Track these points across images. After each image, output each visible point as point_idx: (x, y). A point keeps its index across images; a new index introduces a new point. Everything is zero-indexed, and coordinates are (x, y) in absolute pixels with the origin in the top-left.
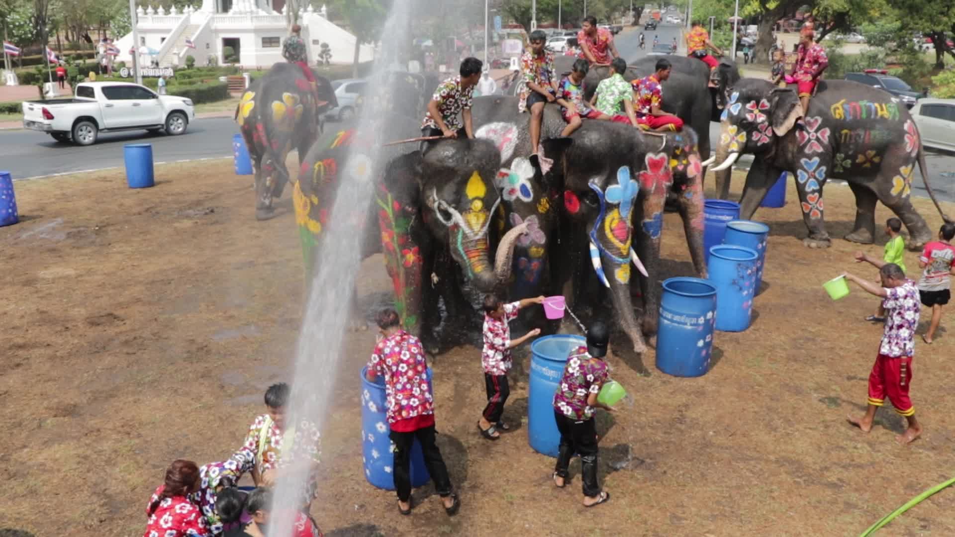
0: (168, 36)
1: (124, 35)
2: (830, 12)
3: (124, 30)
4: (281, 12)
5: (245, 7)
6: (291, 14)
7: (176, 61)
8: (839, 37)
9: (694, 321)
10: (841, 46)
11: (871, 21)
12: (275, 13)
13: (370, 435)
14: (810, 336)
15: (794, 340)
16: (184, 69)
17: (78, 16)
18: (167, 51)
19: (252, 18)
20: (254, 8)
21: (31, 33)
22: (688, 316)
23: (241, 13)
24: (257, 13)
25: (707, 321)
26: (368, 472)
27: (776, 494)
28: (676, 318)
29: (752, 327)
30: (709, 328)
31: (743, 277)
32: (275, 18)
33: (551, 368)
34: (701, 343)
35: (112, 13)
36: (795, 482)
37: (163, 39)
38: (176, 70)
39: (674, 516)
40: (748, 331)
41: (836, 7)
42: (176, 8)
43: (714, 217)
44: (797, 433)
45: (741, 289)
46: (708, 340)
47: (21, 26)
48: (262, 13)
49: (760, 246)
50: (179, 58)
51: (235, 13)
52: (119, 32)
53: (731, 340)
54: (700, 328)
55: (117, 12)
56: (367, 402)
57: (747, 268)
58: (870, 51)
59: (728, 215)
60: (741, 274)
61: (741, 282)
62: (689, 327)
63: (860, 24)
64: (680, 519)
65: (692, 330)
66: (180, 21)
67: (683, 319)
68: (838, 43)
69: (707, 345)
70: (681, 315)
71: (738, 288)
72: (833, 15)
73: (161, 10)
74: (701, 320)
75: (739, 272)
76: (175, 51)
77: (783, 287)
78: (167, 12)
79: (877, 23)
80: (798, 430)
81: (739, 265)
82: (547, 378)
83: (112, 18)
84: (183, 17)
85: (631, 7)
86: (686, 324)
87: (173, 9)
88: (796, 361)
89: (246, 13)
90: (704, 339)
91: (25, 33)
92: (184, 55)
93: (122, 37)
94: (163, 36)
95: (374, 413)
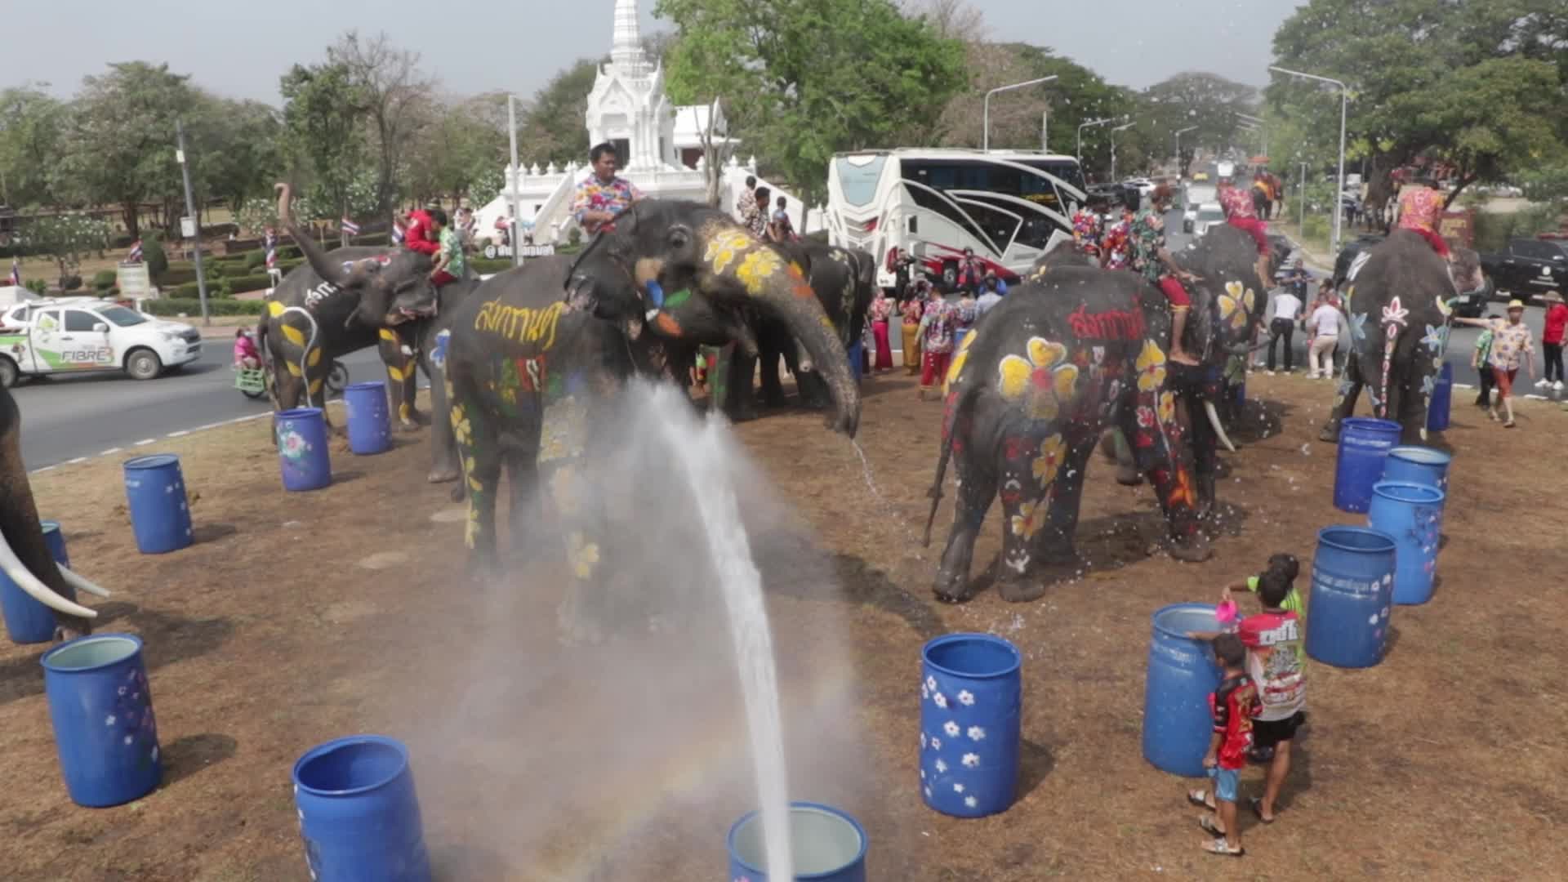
0: (545, 203)
1: (487, 203)
2: (1473, 153)
3: (486, 197)
4: (693, 167)
5: (646, 162)
6: (711, 169)
7: (555, 236)
8: (1482, 188)
9: (1365, 587)
10: (1486, 203)
11: (1533, 165)
12: (686, 169)
13: (934, 740)
14: (1523, 613)
15: (1500, 617)
16: (565, 246)
17: (429, 181)
18: (543, 222)
19: (656, 176)
20: (658, 162)
21: (374, 205)
22: (1356, 580)
23: (640, 169)
24: (663, 169)
25: (1383, 588)
26: (928, 791)
27: (1510, 835)
28: (1340, 583)
29: (1435, 598)
30: (1385, 596)
31: (1423, 527)
32: (685, 174)
33: (1184, 650)
34: (1374, 620)
35: (471, 174)
36: (1537, 818)
37: (538, 207)
38: (557, 247)
39: (1367, 862)
40: (1429, 605)
41: (1481, 146)
42: (555, 165)
43: (1363, 443)
44: (1527, 749)
45: (1420, 544)
46: (1383, 615)
47: (361, 197)
48: (669, 169)
49: (1439, 482)
50: (560, 232)
51: (633, 169)
52: (480, 200)
53: (1407, 616)
54: (1374, 598)
55: (478, 173)
56: (931, 694)
57: (1430, 513)
58: (1535, 208)
59: (1384, 440)
60: (1421, 522)
61: (1421, 534)
62: (1358, 596)
63: (1515, 170)
64: (1377, 866)
65: (1360, 601)
66: (561, 183)
67: (1349, 584)
68: (1482, 197)
69: (1383, 622)
70: (1345, 578)
71: (1416, 542)
72: (1477, 158)
73: (535, 168)
74: (1376, 587)
75: (1417, 519)
76: (554, 222)
77: (1468, 541)
78: (544, 171)
79: (1542, 168)
80: (1527, 745)
81: (1419, 509)
82: (1177, 664)
83: (471, 181)
84: (564, 177)
85: (1178, 152)
86: (1352, 591)
87: (551, 167)
88: (1506, 646)
89: (648, 169)
90: (1379, 613)
91: (367, 206)
92: (566, 227)
93: (483, 206)
94: (538, 202)
95: (942, 709)
